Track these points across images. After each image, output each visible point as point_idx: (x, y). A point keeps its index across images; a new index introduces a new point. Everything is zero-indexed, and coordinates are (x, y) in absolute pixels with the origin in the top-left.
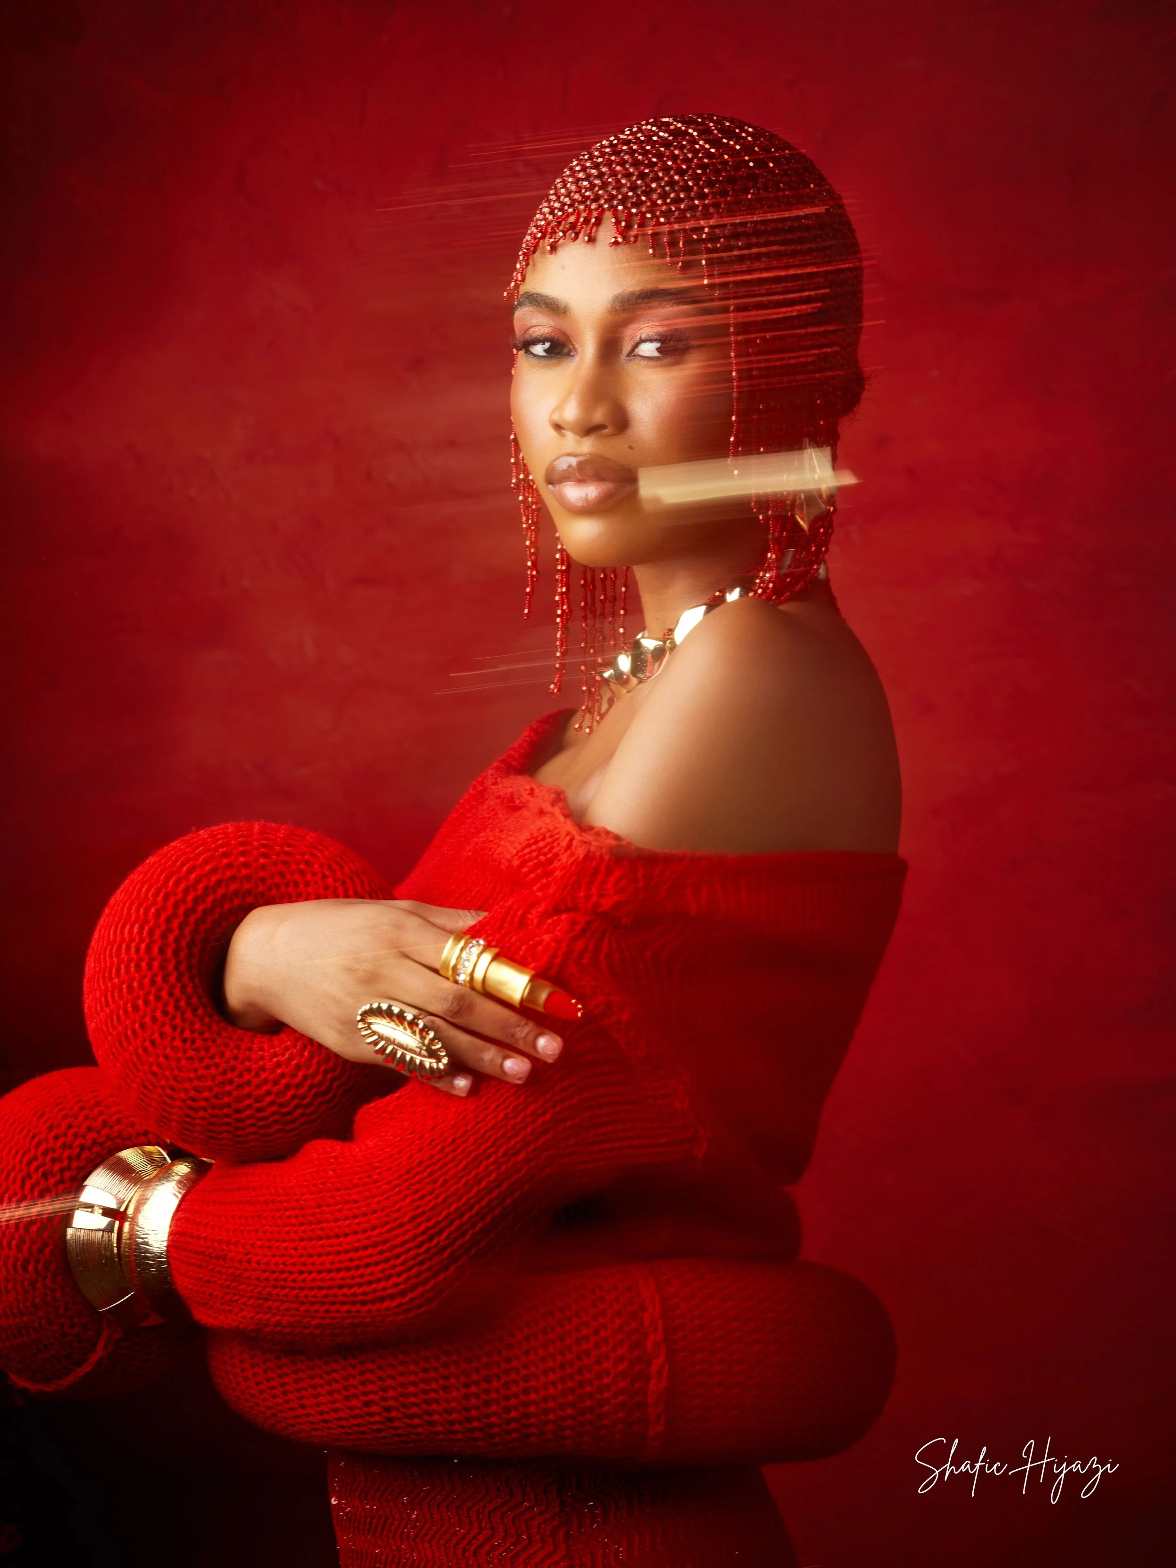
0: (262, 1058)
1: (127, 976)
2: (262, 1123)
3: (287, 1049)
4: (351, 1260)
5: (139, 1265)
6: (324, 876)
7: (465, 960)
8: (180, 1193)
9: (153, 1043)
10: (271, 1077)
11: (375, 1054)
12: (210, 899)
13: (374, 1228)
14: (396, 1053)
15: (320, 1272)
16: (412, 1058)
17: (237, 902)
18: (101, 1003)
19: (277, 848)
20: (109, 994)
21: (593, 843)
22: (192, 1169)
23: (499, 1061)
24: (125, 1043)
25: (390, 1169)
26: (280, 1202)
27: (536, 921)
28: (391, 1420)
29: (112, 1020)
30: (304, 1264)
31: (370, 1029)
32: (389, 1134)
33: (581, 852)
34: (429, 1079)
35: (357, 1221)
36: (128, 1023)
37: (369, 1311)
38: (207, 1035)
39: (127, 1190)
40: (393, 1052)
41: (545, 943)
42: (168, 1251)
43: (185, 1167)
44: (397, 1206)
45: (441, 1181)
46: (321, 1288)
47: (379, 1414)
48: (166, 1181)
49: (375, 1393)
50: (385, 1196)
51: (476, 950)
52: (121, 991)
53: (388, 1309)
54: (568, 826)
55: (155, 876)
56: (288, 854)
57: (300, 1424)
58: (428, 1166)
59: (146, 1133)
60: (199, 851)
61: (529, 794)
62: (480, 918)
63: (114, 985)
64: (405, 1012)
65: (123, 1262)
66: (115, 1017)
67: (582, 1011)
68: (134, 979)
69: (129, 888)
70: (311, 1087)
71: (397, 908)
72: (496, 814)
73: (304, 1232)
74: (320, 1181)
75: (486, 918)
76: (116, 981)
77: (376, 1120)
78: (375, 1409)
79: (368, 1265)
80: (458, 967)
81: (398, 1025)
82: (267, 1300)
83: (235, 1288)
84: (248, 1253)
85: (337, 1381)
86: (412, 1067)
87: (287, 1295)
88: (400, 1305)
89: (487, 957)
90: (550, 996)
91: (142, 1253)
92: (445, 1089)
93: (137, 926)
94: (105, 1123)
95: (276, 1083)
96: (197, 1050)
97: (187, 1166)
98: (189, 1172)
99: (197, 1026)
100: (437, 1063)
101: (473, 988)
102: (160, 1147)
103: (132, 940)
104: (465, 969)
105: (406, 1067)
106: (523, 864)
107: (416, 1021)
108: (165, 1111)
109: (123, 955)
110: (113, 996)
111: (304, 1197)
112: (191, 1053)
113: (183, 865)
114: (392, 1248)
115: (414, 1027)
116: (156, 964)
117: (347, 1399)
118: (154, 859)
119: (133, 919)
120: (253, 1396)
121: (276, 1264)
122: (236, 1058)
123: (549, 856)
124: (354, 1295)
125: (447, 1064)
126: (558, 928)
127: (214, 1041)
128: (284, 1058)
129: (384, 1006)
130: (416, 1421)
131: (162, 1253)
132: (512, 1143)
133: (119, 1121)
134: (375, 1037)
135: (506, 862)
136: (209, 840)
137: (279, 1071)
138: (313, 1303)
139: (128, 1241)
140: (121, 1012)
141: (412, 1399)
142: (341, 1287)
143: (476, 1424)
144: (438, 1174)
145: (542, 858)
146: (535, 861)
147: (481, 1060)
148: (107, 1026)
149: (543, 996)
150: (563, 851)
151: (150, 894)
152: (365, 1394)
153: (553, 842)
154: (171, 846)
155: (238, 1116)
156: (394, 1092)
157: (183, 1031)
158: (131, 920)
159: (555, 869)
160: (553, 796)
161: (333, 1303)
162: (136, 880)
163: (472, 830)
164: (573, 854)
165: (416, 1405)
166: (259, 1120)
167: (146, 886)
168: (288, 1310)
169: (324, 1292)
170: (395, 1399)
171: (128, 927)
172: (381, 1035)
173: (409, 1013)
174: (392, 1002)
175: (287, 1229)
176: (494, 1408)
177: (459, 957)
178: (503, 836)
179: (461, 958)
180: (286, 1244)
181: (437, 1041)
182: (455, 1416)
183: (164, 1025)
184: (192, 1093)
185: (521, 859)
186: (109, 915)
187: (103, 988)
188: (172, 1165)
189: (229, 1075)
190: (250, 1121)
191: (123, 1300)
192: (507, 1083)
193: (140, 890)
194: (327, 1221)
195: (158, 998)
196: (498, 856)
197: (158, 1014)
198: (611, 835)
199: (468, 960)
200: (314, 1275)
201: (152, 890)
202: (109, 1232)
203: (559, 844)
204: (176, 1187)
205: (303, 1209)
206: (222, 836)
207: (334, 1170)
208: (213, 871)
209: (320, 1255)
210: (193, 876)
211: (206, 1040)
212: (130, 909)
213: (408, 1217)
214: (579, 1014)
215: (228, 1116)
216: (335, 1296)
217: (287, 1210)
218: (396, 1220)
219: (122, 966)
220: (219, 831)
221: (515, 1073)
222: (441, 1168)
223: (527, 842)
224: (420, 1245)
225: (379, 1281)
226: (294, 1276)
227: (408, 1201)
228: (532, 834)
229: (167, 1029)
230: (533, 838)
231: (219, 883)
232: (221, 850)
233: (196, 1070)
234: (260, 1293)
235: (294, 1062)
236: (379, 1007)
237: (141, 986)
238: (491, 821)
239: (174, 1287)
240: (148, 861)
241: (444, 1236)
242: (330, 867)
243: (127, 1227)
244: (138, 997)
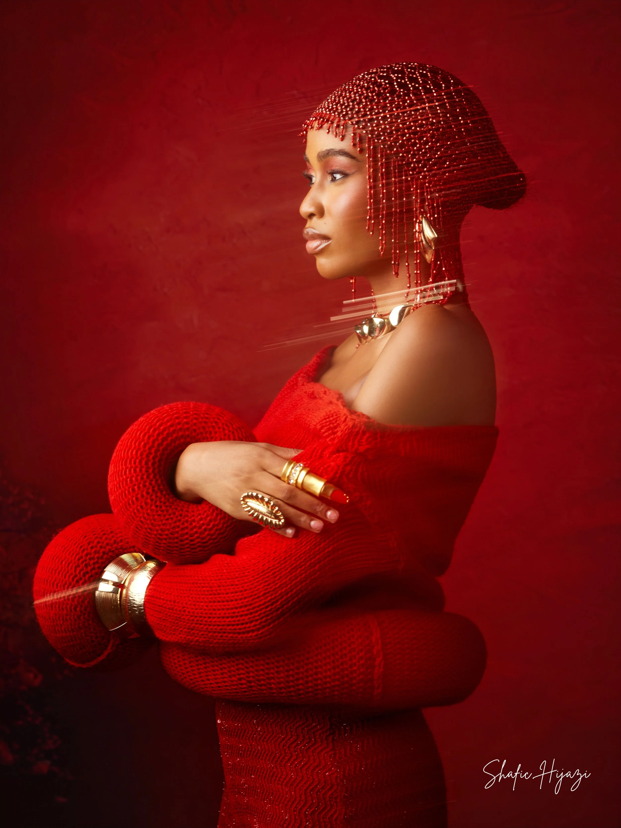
0: (193, 516)
1: (130, 475)
2: (193, 547)
3: (205, 512)
4: (234, 613)
5: (130, 610)
6: (224, 429)
7: (293, 474)
8: (151, 576)
9: (142, 507)
10: (198, 525)
11: (248, 516)
12: (170, 439)
13: (245, 598)
14: (259, 516)
15: (219, 618)
16: (266, 519)
17: (182, 440)
18: (117, 487)
19: (202, 415)
20: (121, 483)
21: (357, 420)
22: (156, 565)
23: (309, 521)
24: (128, 507)
25: (254, 570)
26: (200, 583)
27: (327, 455)
28: (251, 687)
29: (122, 496)
30: (211, 614)
31: (247, 504)
32: (254, 554)
33: (350, 424)
34: (274, 529)
35: (237, 594)
36: (130, 497)
37: (242, 637)
38: (167, 504)
39: (125, 574)
40: (258, 516)
41: (332, 466)
42: (144, 604)
43: (153, 564)
44: (257, 588)
45: (278, 577)
46: (219, 625)
47: (246, 684)
48: (144, 571)
49: (244, 674)
50: (251, 583)
51: (299, 469)
52: (126, 481)
53: (251, 637)
54: (344, 411)
55: (144, 427)
56: (206, 418)
57: (206, 687)
58: (272, 570)
59: (134, 547)
60: (165, 416)
61: (324, 394)
62: (299, 453)
63: (123, 479)
64: (264, 497)
65: (122, 608)
66: (123, 494)
67: (349, 500)
68: (133, 476)
69: (131, 433)
70: (217, 530)
71: (260, 447)
72: (302, 398)
73: (211, 598)
74: (219, 575)
75: (302, 453)
76: (124, 477)
77: (247, 546)
78: (243, 681)
79: (242, 616)
80: (290, 476)
81: (260, 503)
82: (193, 630)
83: (177, 623)
84: (184, 607)
85: (225, 668)
86: (266, 523)
87: (202, 628)
88: (256, 635)
89: (304, 473)
90: (334, 492)
91: (132, 604)
92: (282, 534)
93: (135, 451)
94: (115, 541)
95: (200, 528)
96: (162, 511)
97: (154, 563)
98: (155, 566)
99: (163, 500)
100: (279, 522)
101: (297, 487)
102: (141, 553)
103: (132, 458)
104: (293, 478)
105: (264, 523)
106: (322, 428)
107: (270, 502)
108: (147, 539)
109: (128, 465)
110: (123, 484)
111: (212, 582)
112: (159, 512)
113: (157, 422)
114: (254, 608)
115: (269, 504)
116: (144, 470)
117: (230, 676)
118: (143, 419)
119: (133, 448)
120: (183, 674)
121: (198, 613)
122: (181, 515)
123: (335, 425)
124: (235, 629)
125: (284, 523)
126: (339, 460)
127: (171, 507)
128: (204, 516)
129: (254, 494)
130: (263, 687)
131: (141, 605)
132: (313, 561)
133: (121, 541)
134: (249, 508)
135: (313, 426)
136: (169, 410)
137: (202, 522)
138: (215, 632)
139: (125, 598)
140: (127, 492)
141: (262, 677)
142: (229, 625)
143: (292, 689)
144: (277, 574)
145: (331, 425)
146: (328, 427)
147: (300, 521)
148: (119, 498)
149: (330, 492)
150: (342, 422)
151: (141, 436)
152: (239, 675)
153: (337, 418)
154: (151, 413)
155: (182, 543)
156: (257, 533)
157: (156, 502)
158: (132, 448)
159: (337, 432)
160: (337, 396)
161: (224, 633)
162: (134, 429)
163: (290, 406)
164: (347, 425)
165: (264, 680)
166: (192, 545)
167: (139, 432)
168: (203, 635)
169: (220, 627)
170: (253, 677)
171: (130, 451)
172: (252, 507)
173: (266, 498)
174: (258, 492)
175: (203, 596)
176: (301, 681)
177: (291, 472)
178: (310, 413)
179: (292, 472)
180: (203, 604)
181: (279, 511)
182: (282, 685)
183: (147, 498)
184: (160, 532)
185: (321, 426)
186: (121, 445)
187: (118, 480)
188: (146, 563)
189: (178, 524)
190: (187, 546)
191: (121, 626)
192: (312, 532)
193: (136, 434)
194: (223, 594)
195: (144, 486)
196: (308, 422)
197: (144, 493)
198: (365, 416)
199: (295, 474)
200: (215, 619)
201: (142, 434)
202: (116, 594)
203: (340, 419)
204: (149, 574)
205: (211, 587)
206: (176, 409)
207: (226, 570)
208: (171, 426)
209: (219, 610)
210: (162, 428)
211: (167, 506)
212: (131, 443)
213: (262, 594)
214: (347, 501)
215: (177, 543)
216: (226, 629)
217: (203, 587)
218: (256, 595)
219: (128, 470)
220: (174, 406)
221: (316, 528)
222: (278, 571)
223: (324, 417)
224: (267, 607)
225: (247, 623)
226: (206, 619)
227: (262, 585)
228: (327, 413)
229: (149, 501)
230: (327, 415)
231: (174, 432)
232: (175, 416)
233: (162, 521)
234: (189, 626)
235: (208, 518)
236: (252, 495)
237: (136, 480)
238: (300, 402)
239: (146, 621)
240: (140, 420)
241: (279, 603)
242: (226, 425)
243: (124, 591)
244: (135, 485)
